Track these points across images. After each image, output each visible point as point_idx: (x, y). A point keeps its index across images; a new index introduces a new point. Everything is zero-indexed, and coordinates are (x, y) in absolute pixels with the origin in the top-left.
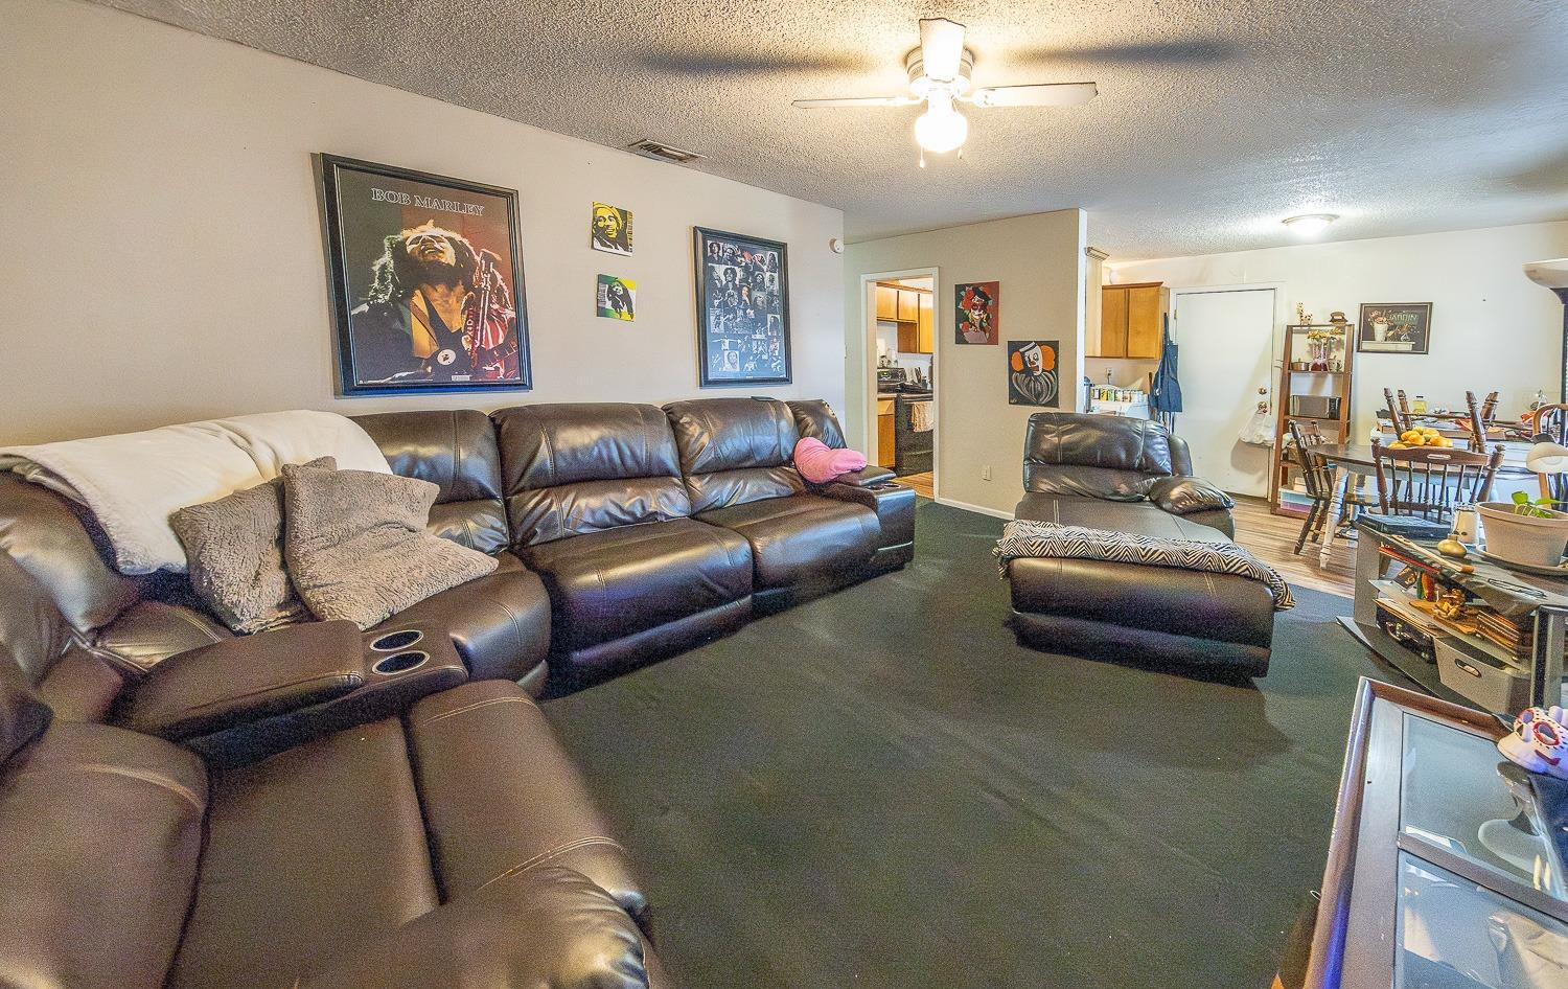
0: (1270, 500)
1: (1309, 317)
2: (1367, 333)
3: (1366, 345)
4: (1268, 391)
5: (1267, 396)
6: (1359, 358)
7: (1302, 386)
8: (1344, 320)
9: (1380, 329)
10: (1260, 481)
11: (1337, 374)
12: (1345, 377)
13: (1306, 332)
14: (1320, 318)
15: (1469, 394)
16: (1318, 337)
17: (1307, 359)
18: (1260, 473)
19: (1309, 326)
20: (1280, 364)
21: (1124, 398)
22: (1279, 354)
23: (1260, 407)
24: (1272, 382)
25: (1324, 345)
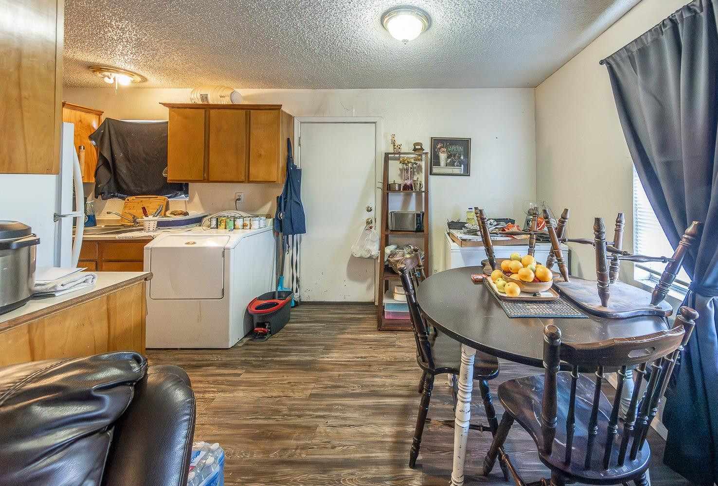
0: (377, 304)
1: (399, 146)
2: (435, 161)
3: (435, 170)
4: (373, 208)
5: (373, 212)
6: (432, 178)
7: (396, 203)
8: (422, 149)
9: (443, 156)
10: (369, 288)
11: (419, 194)
12: (424, 196)
13: (398, 159)
14: (406, 148)
15: (598, 220)
16: (406, 162)
17: (399, 181)
18: (369, 281)
19: (400, 153)
20: (380, 185)
21: (244, 226)
22: (380, 178)
23: (368, 223)
24: (374, 200)
25: (409, 169)
